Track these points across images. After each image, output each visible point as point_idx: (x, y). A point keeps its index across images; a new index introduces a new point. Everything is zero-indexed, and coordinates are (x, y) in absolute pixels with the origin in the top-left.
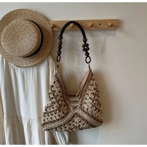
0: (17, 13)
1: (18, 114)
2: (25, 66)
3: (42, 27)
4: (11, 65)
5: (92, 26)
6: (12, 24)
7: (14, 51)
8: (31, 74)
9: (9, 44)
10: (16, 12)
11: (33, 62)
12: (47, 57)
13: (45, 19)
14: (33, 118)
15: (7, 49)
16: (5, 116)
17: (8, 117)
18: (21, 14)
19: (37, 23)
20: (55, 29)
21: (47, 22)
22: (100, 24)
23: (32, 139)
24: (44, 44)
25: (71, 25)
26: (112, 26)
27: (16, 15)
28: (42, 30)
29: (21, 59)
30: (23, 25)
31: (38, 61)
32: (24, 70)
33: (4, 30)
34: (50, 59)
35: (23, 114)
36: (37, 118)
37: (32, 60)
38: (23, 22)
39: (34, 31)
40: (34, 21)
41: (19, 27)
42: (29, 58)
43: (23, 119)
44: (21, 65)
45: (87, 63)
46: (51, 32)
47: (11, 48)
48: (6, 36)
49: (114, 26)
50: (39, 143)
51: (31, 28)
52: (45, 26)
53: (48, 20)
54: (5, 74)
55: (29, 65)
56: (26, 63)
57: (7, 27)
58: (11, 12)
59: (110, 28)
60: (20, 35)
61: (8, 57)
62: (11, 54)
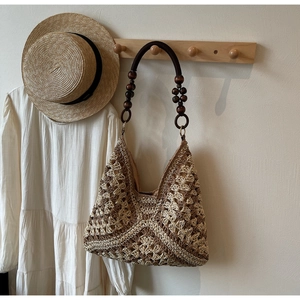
0: (61, 21)
2: (65, 120)
3: (103, 50)
6: (44, 40)
7: (42, 89)
8: (75, 136)
9: (34, 76)
11: (78, 115)
12: (106, 107)
13: (108, 34)
14: (70, 222)
18: (67, 22)
21: (111, 41)
22: (216, 52)
24: (102, 82)
27: (59, 24)
28: (102, 55)
30: (62, 43)
31: (88, 114)
32: (62, 127)
36: (76, 222)
37: (78, 111)
40: (89, 37)
41: (55, 46)
42: (72, 106)
44: (57, 119)
45: (179, 127)
46: (117, 60)
47: (38, 83)
48: (31, 61)
49: (245, 56)
51: (75, 48)
52: (107, 49)
53: (113, 35)
55: (70, 120)
56: (67, 114)
60: (55, 61)
61: (38, 100)
62: (37, 94)
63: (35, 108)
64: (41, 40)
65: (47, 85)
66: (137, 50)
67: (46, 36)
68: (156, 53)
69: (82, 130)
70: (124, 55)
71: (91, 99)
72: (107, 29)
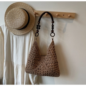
0: (17, 4)
1: (12, 60)
2: (18, 34)
3: (30, 14)
5: (58, 16)
6: (13, 10)
7: (12, 25)
8: (21, 39)
9: (9, 21)
11: (22, 33)
12: (31, 31)
13: (32, 9)
14: (19, 64)
15: (8, 24)
17: (6, 61)
18: (19, 5)
21: (33, 11)
22: (64, 15)
24: (29, 23)
26: (70, 17)
27: (17, 5)
29: (16, 30)
31: (25, 33)
32: (17, 37)
33: (8, 13)
34: (32, 32)
35: (14, 61)
36: (21, 64)
37: (22, 32)
38: (19, 9)
40: (26, 10)
41: (16, 12)
42: (20, 30)
44: (16, 34)
46: (34, 17)
47: (11, 23)
48: (8, 16)
51: (23, 13)
52: (31, 13)
53: (33, 9)
55: (20, 34)
56: (19, 32)
57: (10, 11)
58: (14, 4)
60: (16, 17)
61: (10, 28)
62: (10, 26)
63: (9, 31)
64: (12, 10)
65: (13, 24)
66: (41, 14)
67: (13, 9)
68: (47, 15)
69: (23, 37)
70: (37, 15)
71: (26, 28)
72: (31, 7)
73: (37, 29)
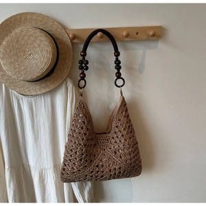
0: (21, 18)
1: (25, 162)
2: (34, 93)
4: (14, 93)
5: (127, 36)
6: (16, 34)
7: (19, 72)
8: (42, 105)
9: (11, 63)
10: (18, 17)
11: (45, 88)
12: (65, 80)
13: (60, 27)
14: (47, 167)
15: (8, 70)
16: (7, 167)
17: (11, 167)
18: (26, 19)
19: (50, 32)
20: (75, 41)
21: (64, 31)
22: (137, 33)
23: (46, 196)
24: (60, 62)
25: (99, 34)
26: (154, 35)
28: (57, 42)
29: (27, 83)
30: (31, 35)
31: (52, 87)
32: (32, 99)
33: (4, 43)
34: (69, 83)
36: (52, 166)
37: (43, 85)
38: (31, 31)
39: (47, 43)
40: (45, 29)
41: (26, 38)
42: (38, 83)
43: (32, 169)
44: (28, 93)
46: (70, 45)
47: (15, 68)
48: (6, 52)
49: (156, 34)
50: (56, 201)
51: (43, 38)
52: (60, 37)
53: (64, 28)
54: (5, 105)
55: (39, 93)
56: (36, 89)
57: (7, 38)
58: (11, 17)
59: (152, 38)
60: (27, 50)
64: (13, 34)
69: (48, 99)
71: (53, 75)
72: (59, 23)
73: (81, 71)
